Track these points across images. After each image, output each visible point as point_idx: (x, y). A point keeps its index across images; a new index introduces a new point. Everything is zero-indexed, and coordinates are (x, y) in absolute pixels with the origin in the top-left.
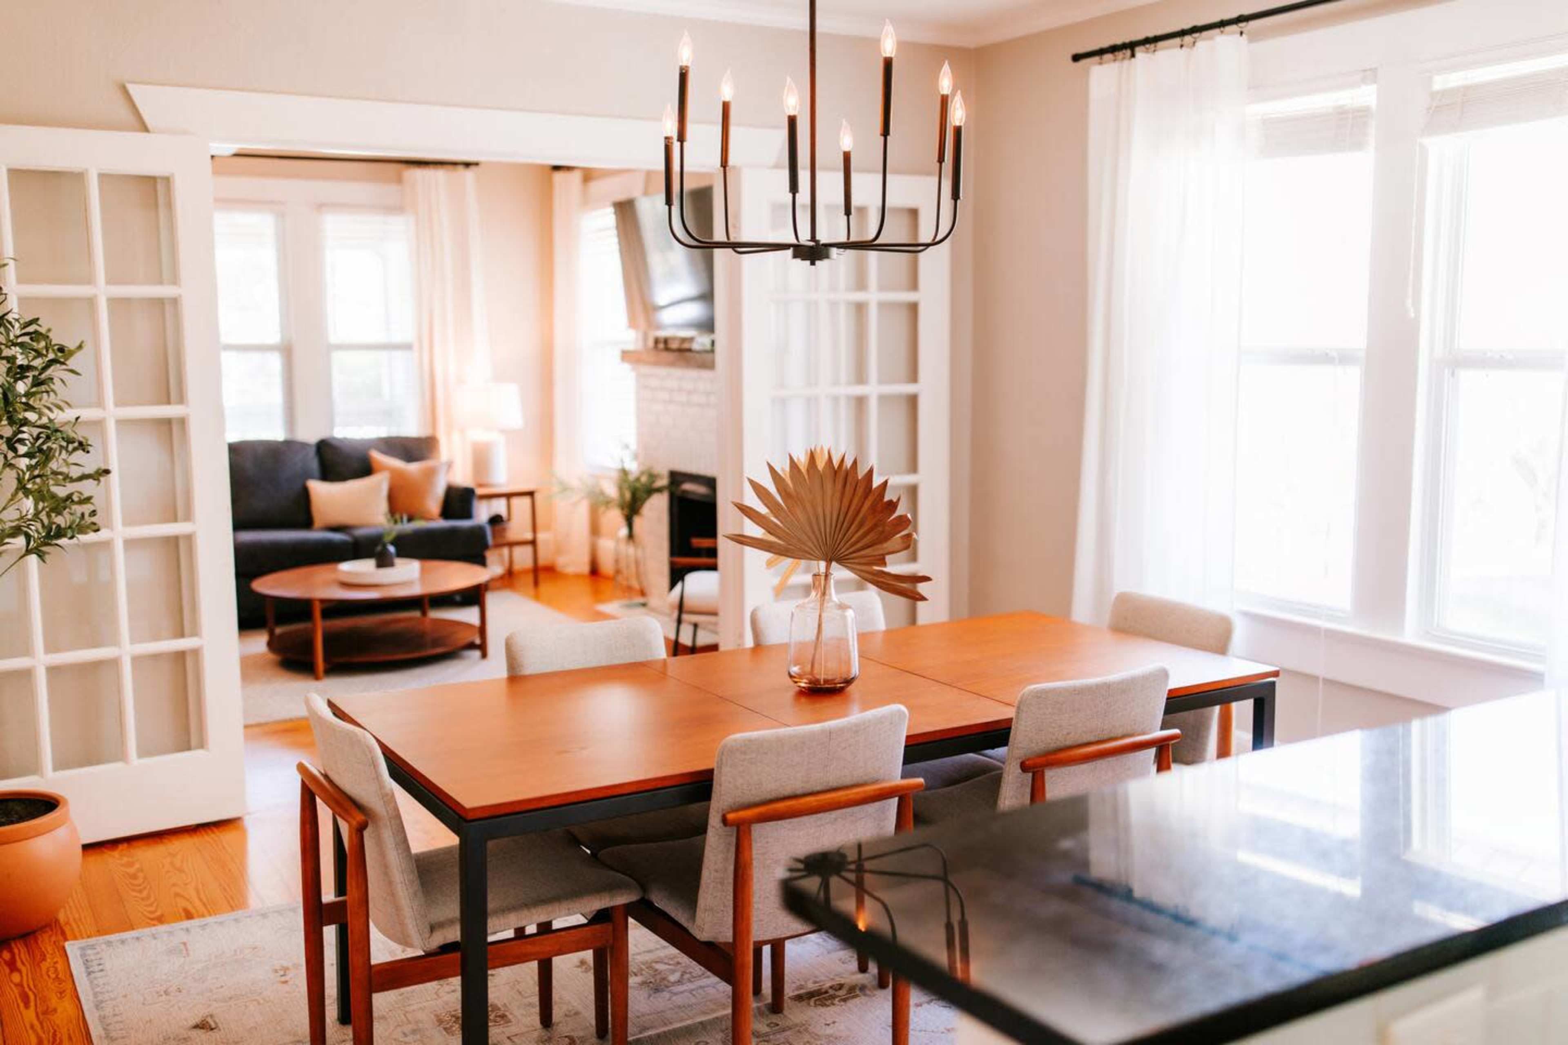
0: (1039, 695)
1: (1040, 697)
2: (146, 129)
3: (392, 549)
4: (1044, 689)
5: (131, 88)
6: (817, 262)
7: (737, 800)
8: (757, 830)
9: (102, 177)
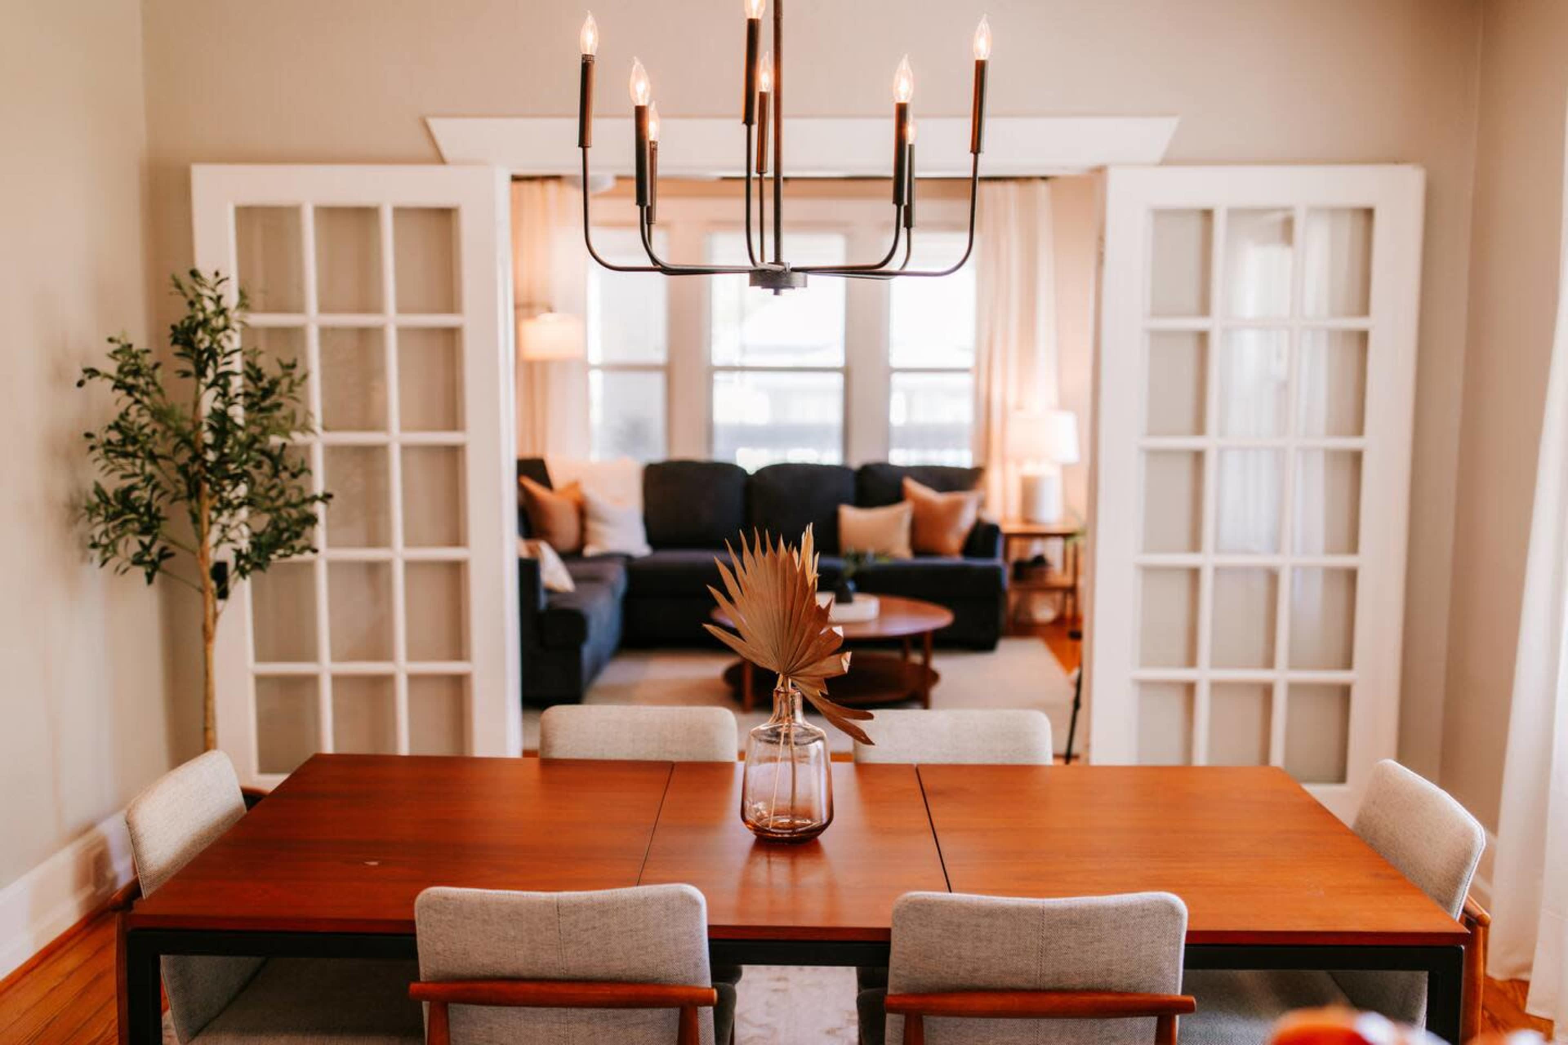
0: (918, 906)
1: (919, 910)
2: (441, 160)
3: (851, 586)
4: (925, 900)
5: (434, 123)
6: (784, 291)
7: (441, 968)
8: (456, 1011)
9: (400, 212)
